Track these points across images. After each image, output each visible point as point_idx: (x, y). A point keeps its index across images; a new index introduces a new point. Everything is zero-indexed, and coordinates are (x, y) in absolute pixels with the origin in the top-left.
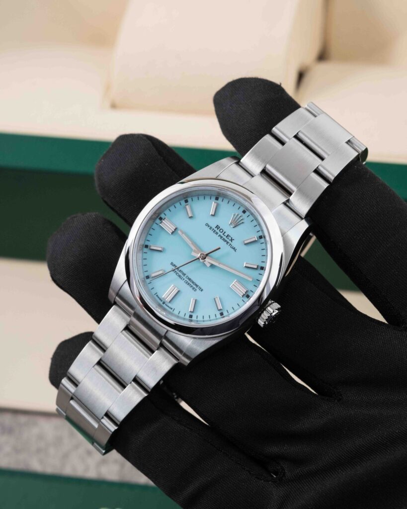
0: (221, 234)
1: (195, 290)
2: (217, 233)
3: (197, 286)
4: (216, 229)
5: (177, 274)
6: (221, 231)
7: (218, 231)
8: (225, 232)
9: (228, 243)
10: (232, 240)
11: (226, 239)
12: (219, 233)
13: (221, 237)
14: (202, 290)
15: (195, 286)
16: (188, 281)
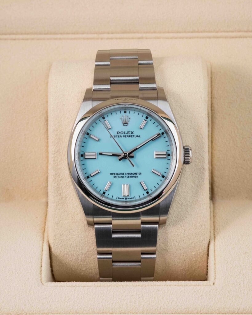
0: (124, 135)
1: (137, 177)
2: (121, 136)
3: (136, 174)
4: (118, 135)
5: (118, 177)
6: (122, 133)
7: (120, 135)
8: (125, 132)
9: (131, 136)
10: (132, 133)
11: (129, 135)
12: (122, 135)
13: (125, 136)
14: (141, 174)
15: (135, 175)
16: (128, 175)
